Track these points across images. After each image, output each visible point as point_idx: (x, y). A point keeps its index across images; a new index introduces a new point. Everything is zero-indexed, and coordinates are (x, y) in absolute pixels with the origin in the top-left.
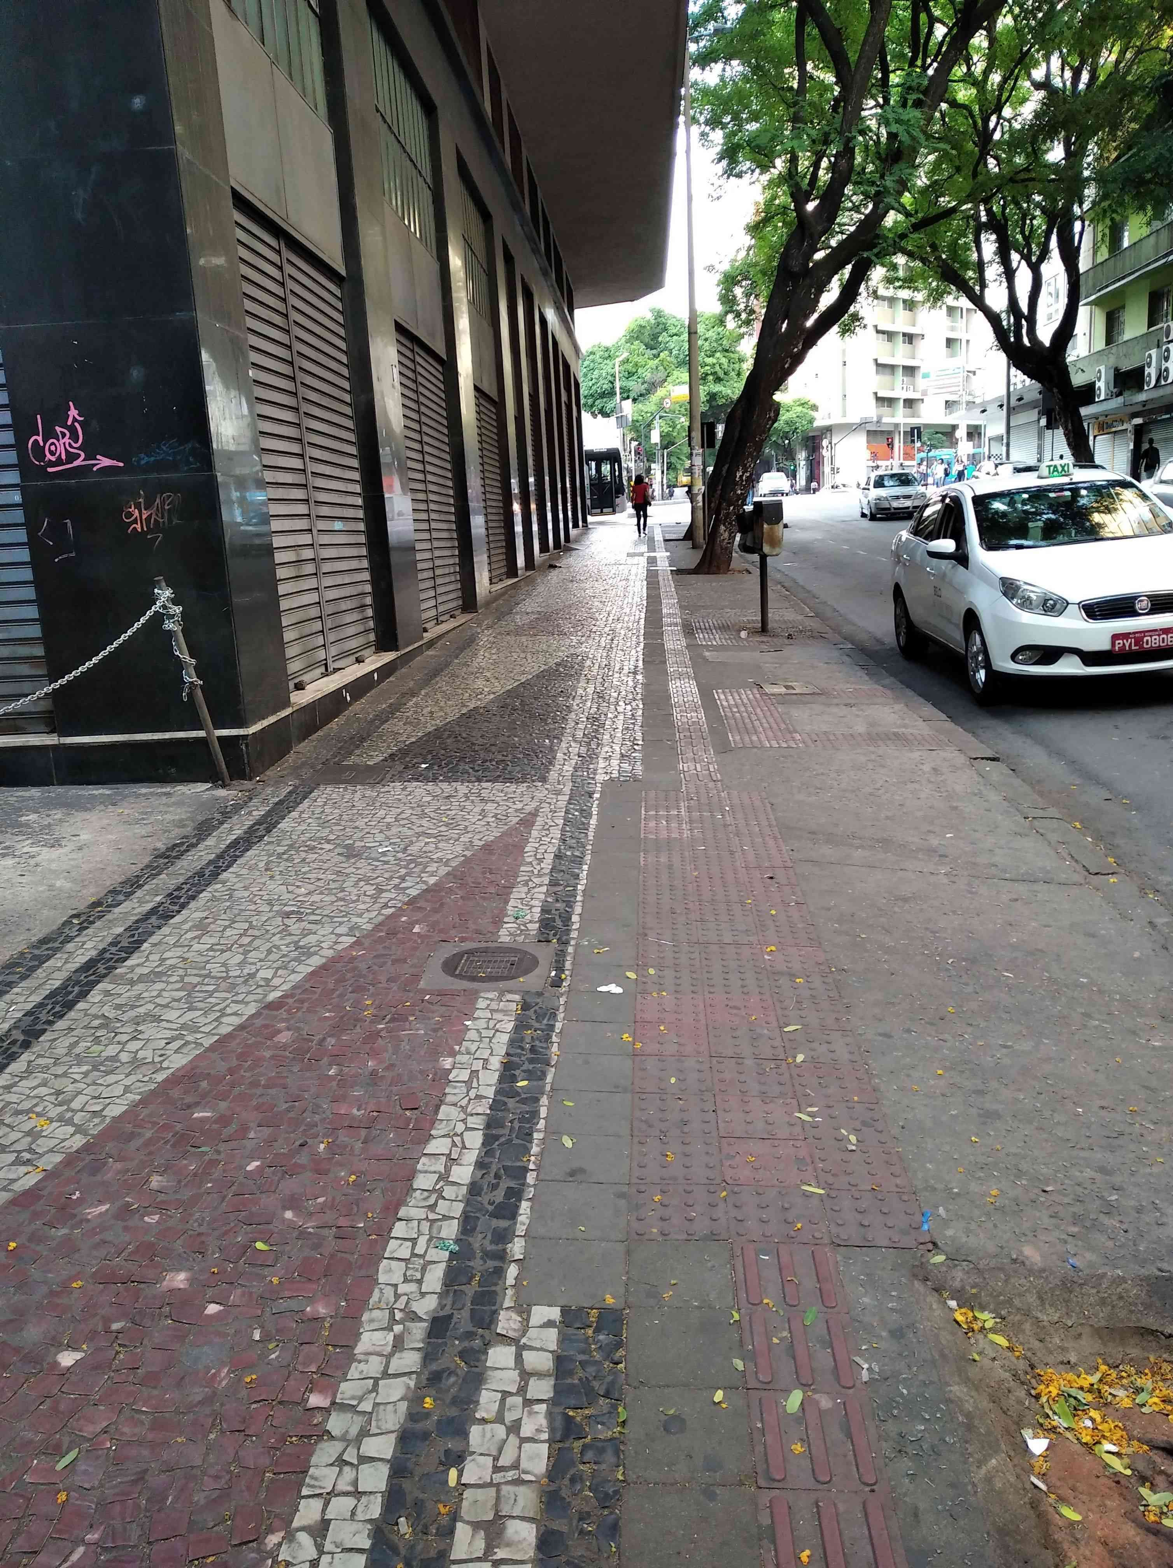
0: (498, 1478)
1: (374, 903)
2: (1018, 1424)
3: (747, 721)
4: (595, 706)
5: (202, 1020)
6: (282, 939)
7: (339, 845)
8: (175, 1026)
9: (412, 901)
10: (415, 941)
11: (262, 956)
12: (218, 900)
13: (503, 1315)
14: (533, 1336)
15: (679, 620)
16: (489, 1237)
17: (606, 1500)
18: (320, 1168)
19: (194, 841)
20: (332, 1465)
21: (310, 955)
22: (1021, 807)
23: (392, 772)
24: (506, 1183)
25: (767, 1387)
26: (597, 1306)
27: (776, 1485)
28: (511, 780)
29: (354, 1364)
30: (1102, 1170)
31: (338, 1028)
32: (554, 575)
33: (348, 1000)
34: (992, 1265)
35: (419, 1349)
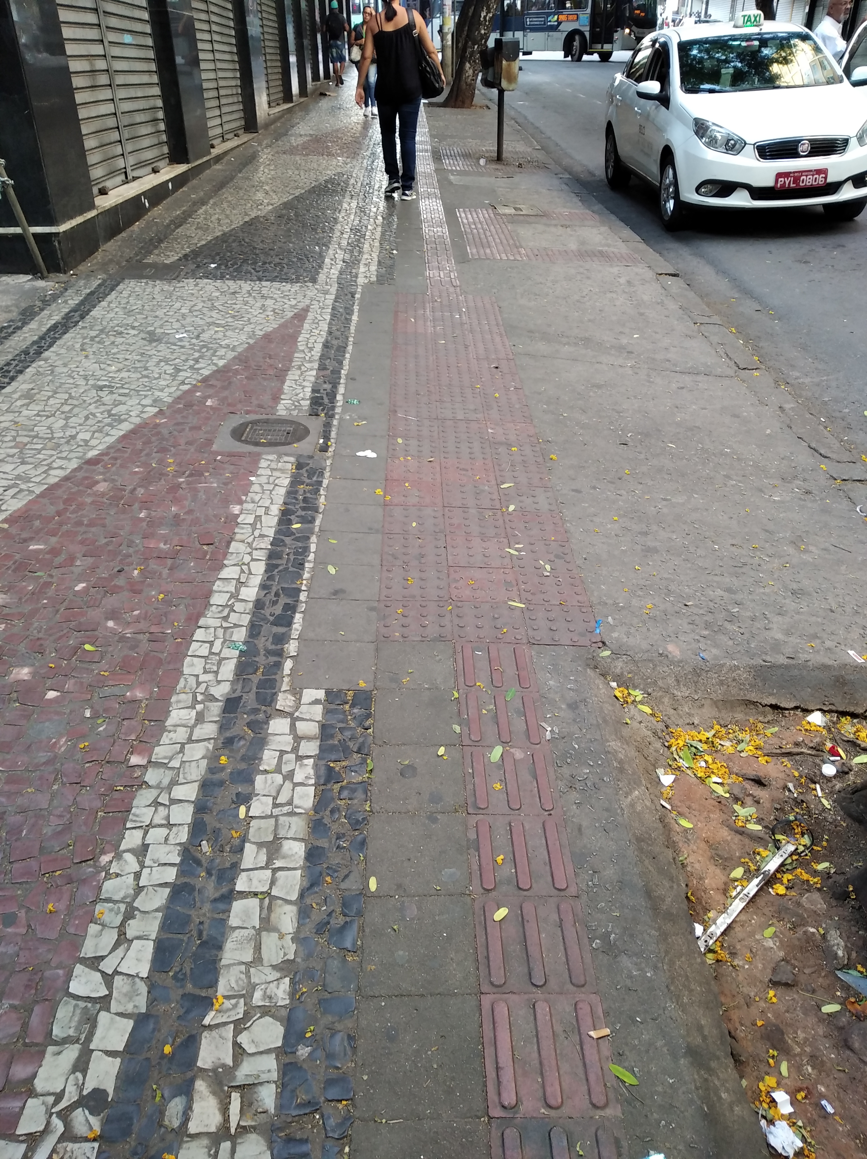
0: (276, 812)
1: (173, 380)
2: (654, 765)
3: (483, 236)
4: (358, 219)
5: (33, 473)
6: (97, 408)
7: (142, 331)
8: (10, 477)
9: (205, 380)
10: (208, 413)
11: (81, 421)
12: (42, 374)
13: (281, 696)
14: (304, 711)
15: (429, 147)
16: (271, 640)
17: (357, 824)
18: (135, 589)
19: (20, 324)
20: (149, 806)
21: (120, 421)
22: (692, 315)
23: (185, 270)
24: (283, 600)
25: (476, 744)
26: (353, 688)
27: (481, 811)
28: (286, 280)
29: (165, 734)
30: (729, 590)
31: (146, 480)
32: (324, 103)
33: (154, 458)
34: (644, 658)
35: (215, 722)
